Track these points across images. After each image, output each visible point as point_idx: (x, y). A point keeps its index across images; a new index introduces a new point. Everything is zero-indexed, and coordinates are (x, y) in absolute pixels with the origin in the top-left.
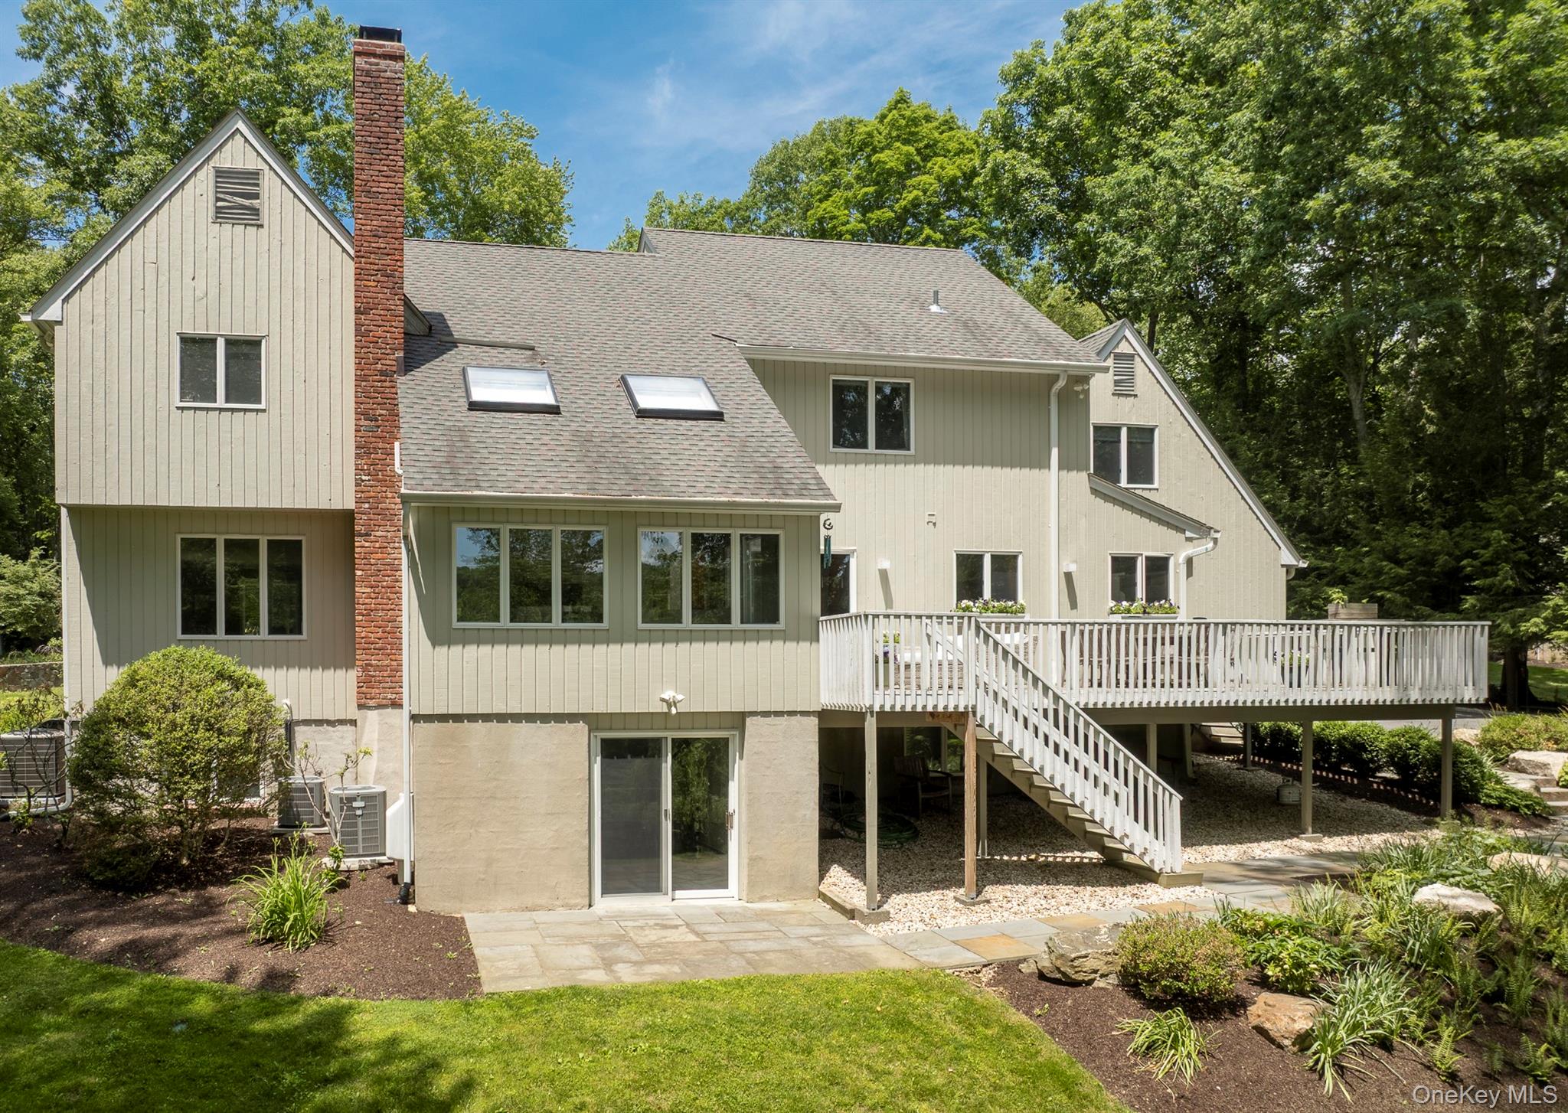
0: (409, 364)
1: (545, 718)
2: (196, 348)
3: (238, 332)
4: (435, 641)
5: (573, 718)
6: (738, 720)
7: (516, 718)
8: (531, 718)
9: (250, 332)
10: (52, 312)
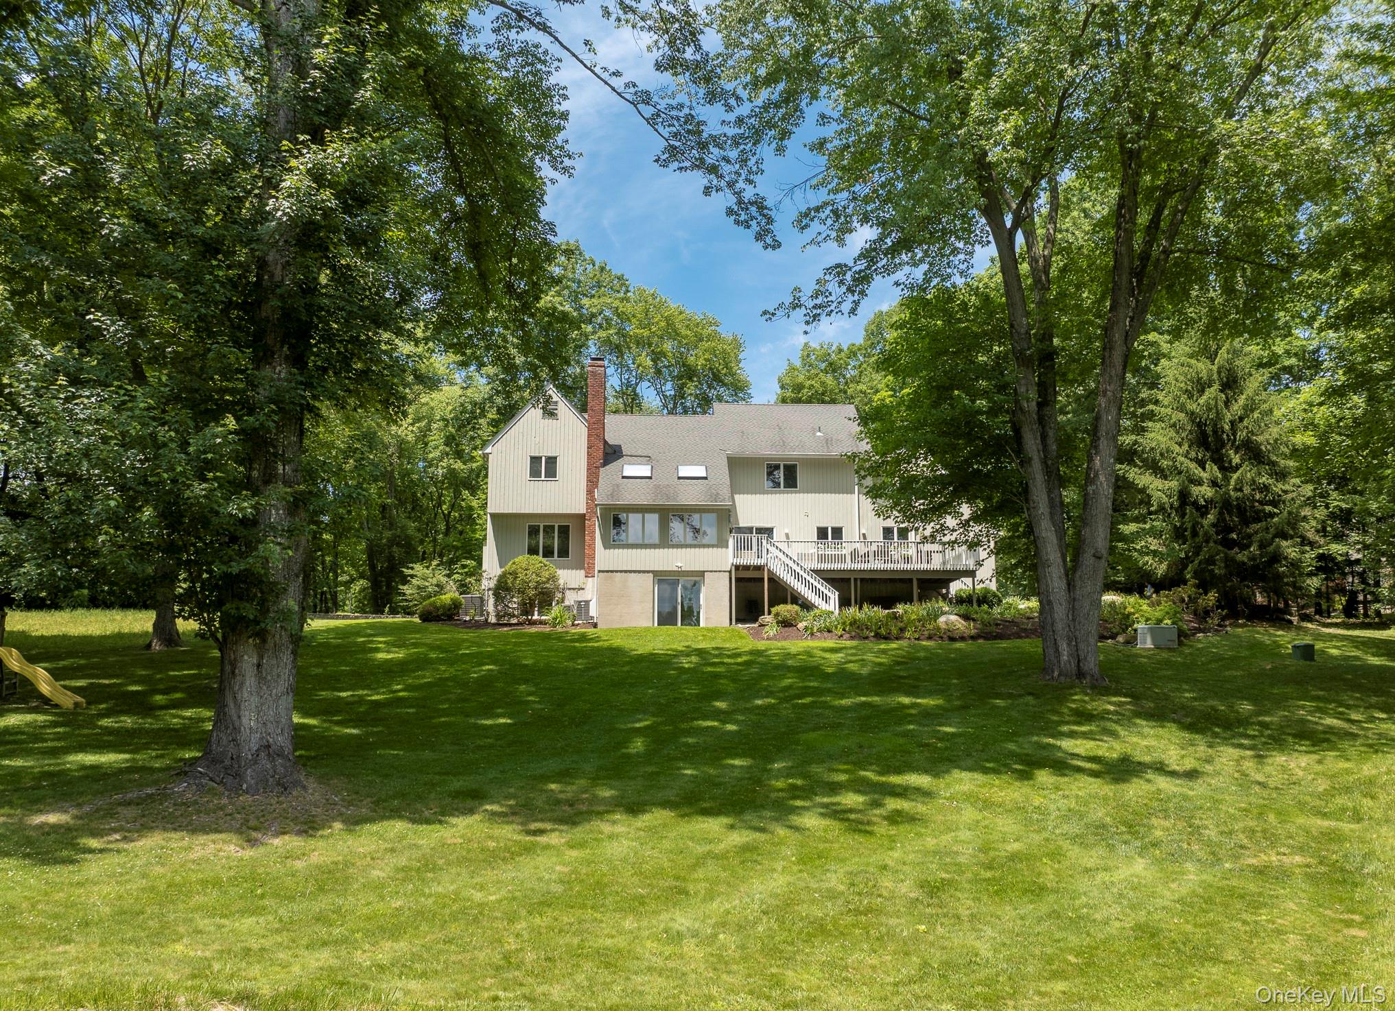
0: (605, 464)
1: (639, 572)
2: (535, 460)
3: (550, 455)
4: (605, 548)
5: (648, 572)
6: (702, 574)
7: (630, 572)
8: (635, 572)
9: (554, 455)
10: (488, 450)
